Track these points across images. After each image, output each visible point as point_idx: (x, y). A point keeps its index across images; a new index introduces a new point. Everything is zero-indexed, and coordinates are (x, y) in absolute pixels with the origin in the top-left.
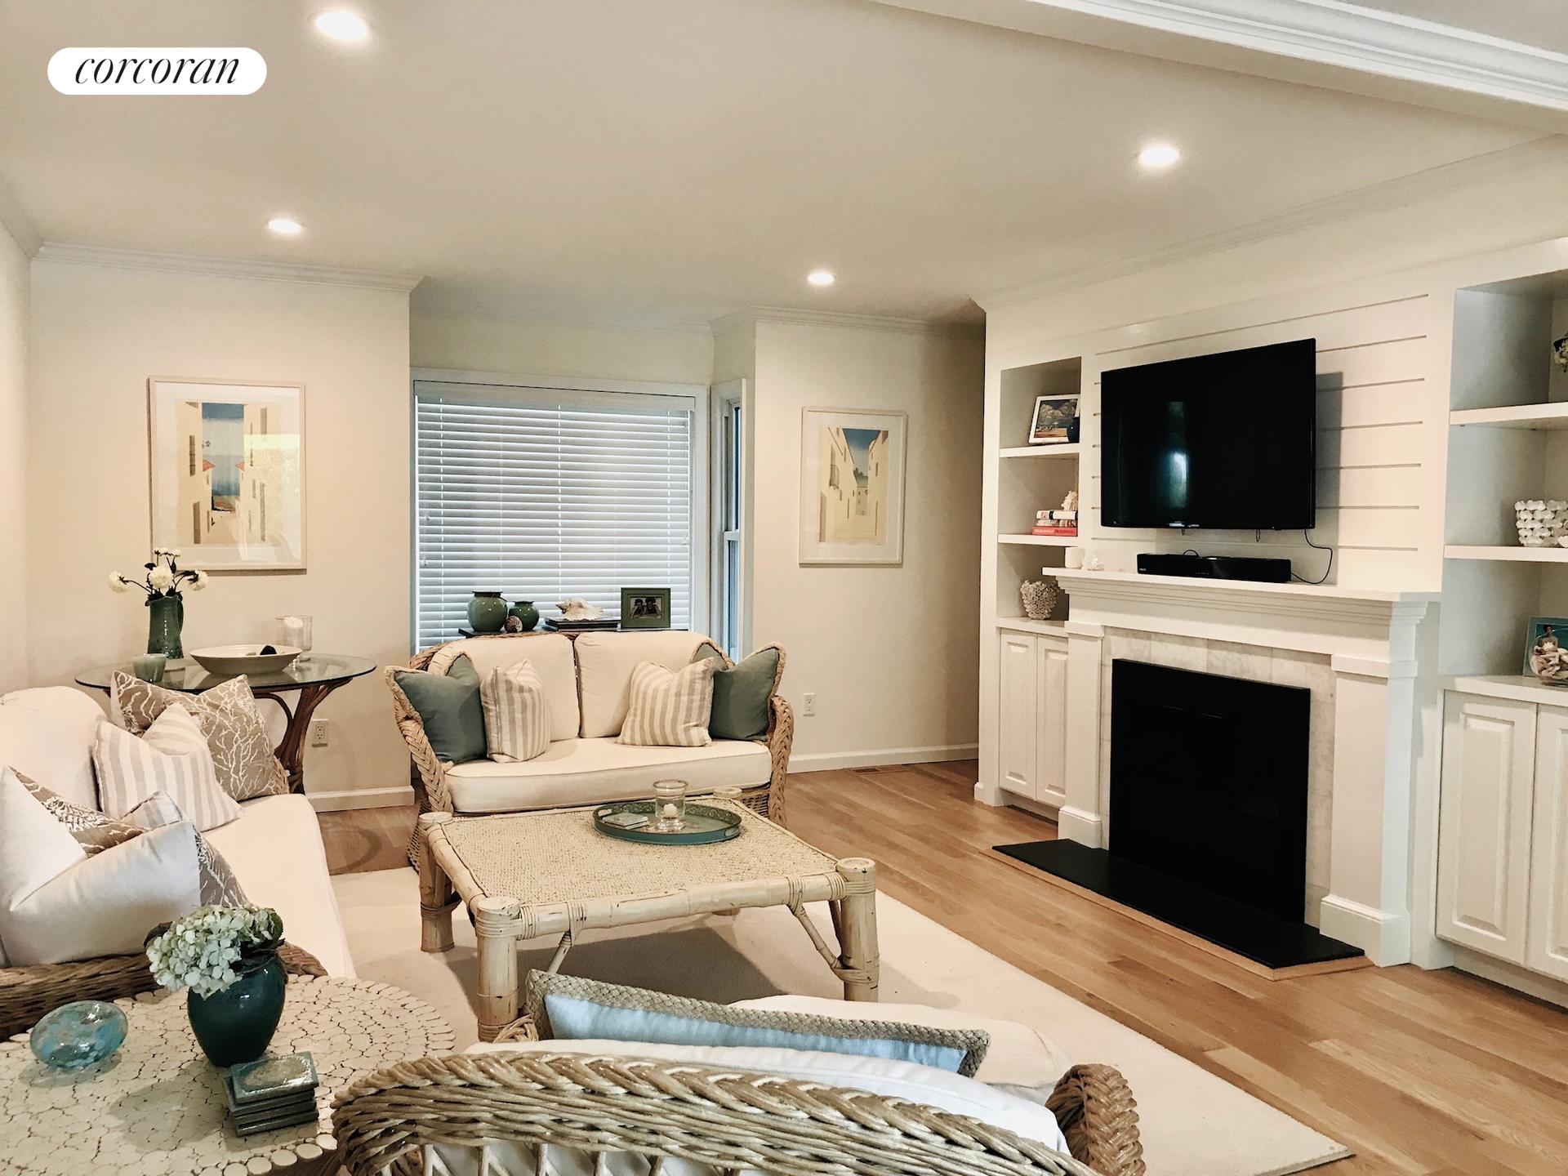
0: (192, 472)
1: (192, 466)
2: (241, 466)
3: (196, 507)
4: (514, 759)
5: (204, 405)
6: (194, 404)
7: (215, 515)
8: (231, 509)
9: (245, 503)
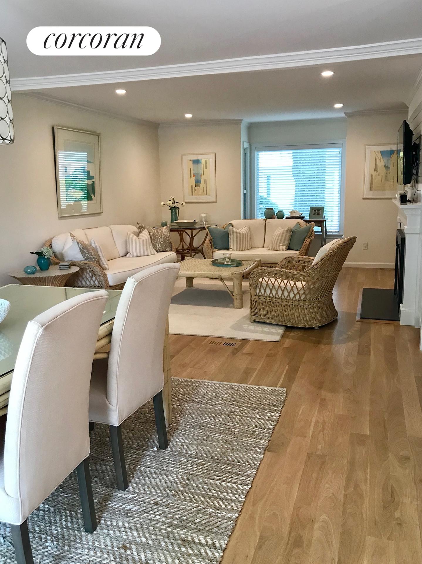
0: (191, 178)
1: (191, 176)
2: (201, 176)
3: (192, 186)
4: (233, 250)
5: (193, 160)
6: (191, 160)
7: (196, 188)
8: (199, 186)
9: (202, 185)
